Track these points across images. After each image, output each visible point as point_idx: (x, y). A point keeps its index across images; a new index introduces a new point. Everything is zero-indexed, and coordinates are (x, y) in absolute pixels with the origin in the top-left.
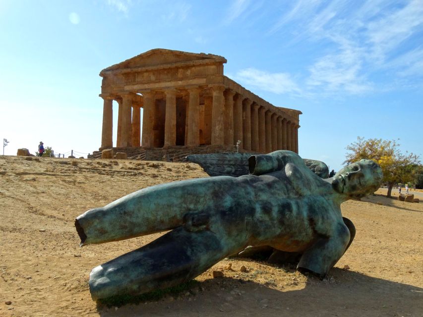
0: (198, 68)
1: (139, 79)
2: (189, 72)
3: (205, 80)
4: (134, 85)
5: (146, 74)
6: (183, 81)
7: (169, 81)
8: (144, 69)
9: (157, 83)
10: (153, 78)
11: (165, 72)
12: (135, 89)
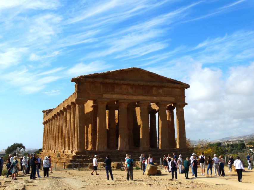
0: (168, 89)
1: (117, 90)
2: (161, 91)
3: (174, 98)
4: (113, 94)
5: (124, 87)
6: (157, 97)
7: (145, 96)
8: (122, 82)
9: (134, 95)
10: (130, 91)
11: (142, 88)
12: (114, 97)
